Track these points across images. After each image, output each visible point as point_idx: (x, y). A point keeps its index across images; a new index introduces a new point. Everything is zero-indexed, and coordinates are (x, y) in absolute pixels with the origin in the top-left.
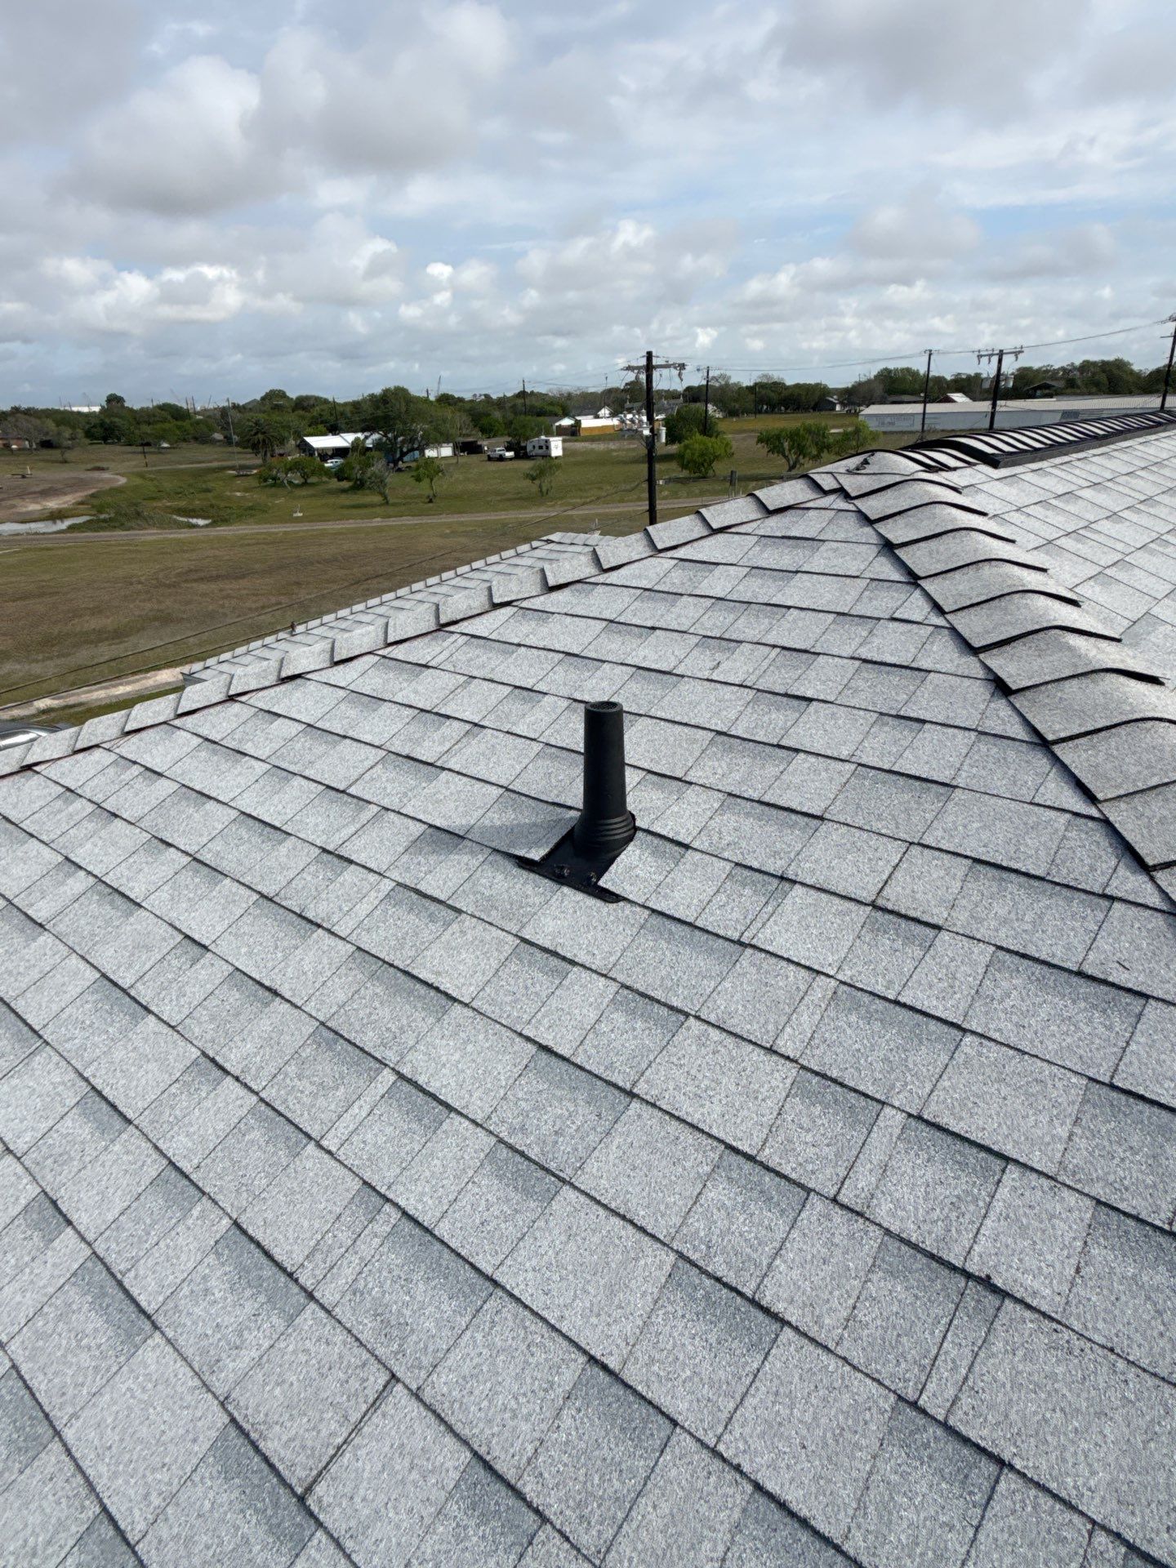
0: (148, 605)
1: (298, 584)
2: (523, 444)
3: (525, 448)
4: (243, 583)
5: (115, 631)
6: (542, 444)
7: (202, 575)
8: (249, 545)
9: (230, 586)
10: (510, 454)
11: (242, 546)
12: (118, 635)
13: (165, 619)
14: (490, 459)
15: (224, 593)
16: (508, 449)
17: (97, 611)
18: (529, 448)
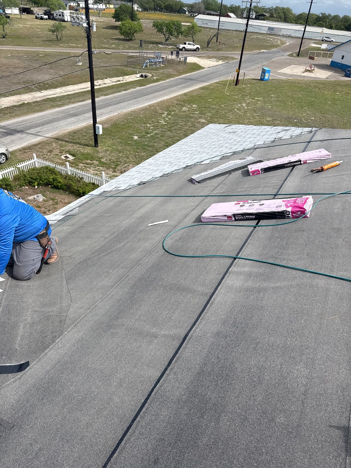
2: (52, 13)
3: (53, 15)
6: (61, 14)
10: (46, 17)
14: (36, 18)
16: (45, 14)
18: (55, 15)
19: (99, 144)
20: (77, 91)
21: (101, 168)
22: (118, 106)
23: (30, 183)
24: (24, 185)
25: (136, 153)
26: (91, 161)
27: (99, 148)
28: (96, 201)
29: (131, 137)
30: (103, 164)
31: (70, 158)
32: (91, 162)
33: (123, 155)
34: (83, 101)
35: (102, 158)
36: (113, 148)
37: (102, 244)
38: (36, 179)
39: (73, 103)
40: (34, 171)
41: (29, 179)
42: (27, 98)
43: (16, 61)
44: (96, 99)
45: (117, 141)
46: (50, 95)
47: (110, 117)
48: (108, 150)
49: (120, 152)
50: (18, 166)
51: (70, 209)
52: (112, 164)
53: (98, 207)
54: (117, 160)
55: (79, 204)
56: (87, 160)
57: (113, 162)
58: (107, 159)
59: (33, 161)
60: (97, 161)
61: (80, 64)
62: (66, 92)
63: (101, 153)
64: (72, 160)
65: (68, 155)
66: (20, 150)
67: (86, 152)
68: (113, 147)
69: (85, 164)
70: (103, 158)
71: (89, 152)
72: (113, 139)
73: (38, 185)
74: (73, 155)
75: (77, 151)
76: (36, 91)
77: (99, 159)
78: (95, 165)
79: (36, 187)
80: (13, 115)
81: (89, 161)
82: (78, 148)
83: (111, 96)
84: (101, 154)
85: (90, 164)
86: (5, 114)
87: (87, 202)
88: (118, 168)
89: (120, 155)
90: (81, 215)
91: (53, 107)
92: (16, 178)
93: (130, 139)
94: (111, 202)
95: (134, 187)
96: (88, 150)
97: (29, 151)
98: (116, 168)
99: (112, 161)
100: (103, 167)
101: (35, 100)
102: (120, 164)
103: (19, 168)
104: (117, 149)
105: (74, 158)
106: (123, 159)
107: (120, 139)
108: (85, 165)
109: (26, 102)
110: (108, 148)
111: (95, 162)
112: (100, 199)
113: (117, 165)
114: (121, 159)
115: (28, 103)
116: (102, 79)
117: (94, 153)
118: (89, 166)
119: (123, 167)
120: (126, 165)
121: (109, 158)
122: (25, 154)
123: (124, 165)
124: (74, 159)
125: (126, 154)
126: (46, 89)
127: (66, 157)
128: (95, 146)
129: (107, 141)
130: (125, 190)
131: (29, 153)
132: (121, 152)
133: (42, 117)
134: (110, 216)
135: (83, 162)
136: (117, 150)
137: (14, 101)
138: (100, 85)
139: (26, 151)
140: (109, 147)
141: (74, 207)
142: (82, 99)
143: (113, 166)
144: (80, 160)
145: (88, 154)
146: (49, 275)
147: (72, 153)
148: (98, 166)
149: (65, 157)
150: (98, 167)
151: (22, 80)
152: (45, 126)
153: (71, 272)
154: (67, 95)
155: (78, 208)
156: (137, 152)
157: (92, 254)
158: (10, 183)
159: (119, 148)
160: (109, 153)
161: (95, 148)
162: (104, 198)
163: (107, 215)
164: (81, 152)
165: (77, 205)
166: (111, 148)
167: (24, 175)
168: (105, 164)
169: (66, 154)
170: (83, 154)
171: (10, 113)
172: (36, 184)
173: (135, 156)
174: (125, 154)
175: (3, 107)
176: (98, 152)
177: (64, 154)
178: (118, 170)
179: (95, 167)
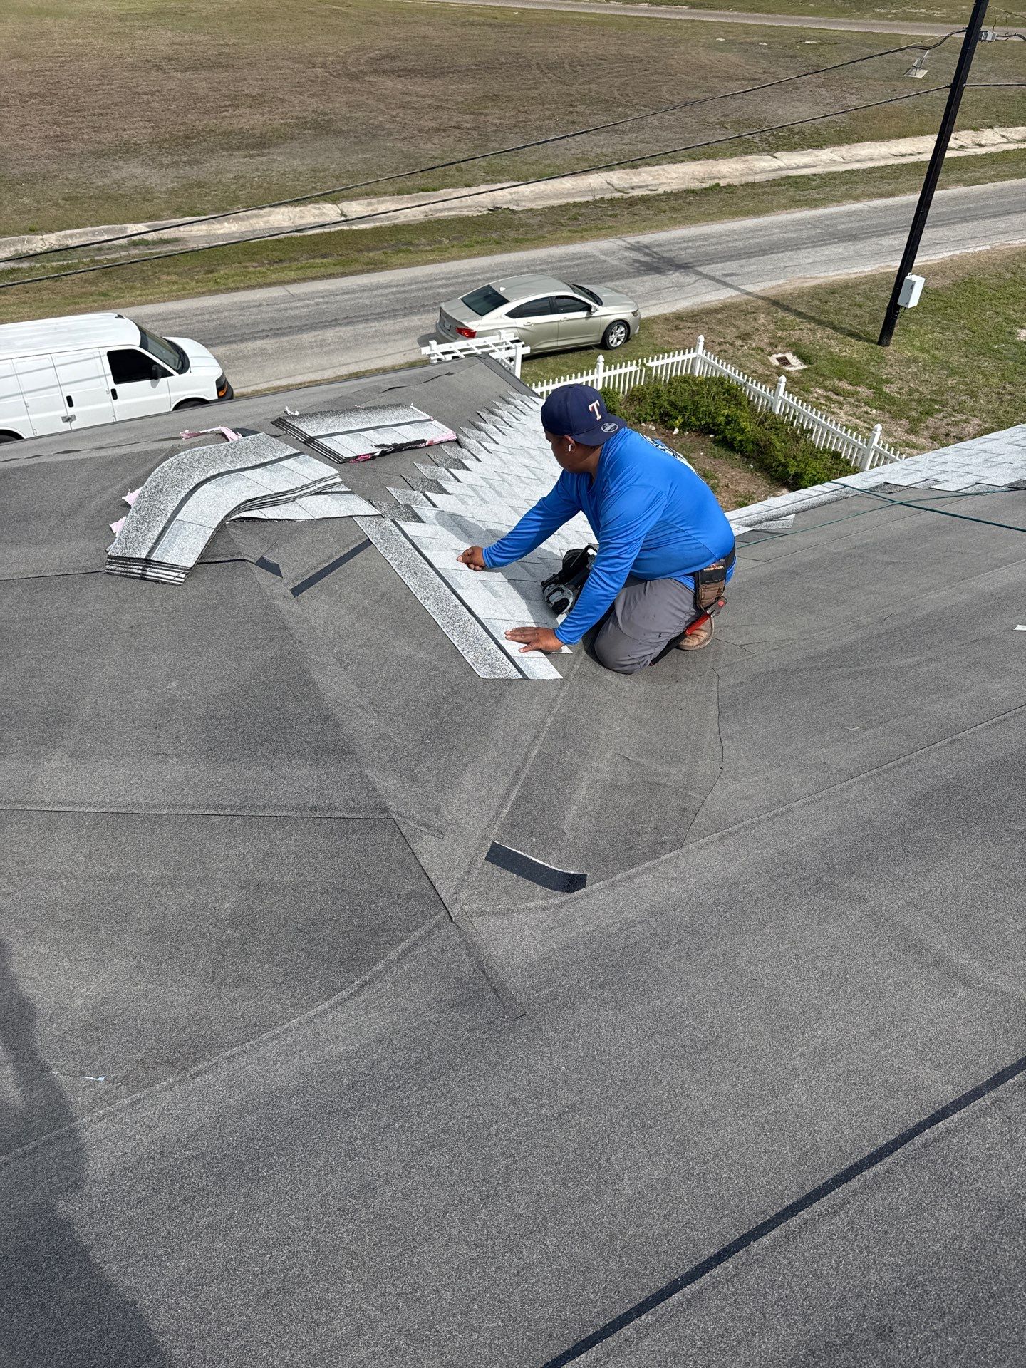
0: (314, 103)
1: (496, 98)
4: (436, 86)
5: (262, 136)
7: (395, 65)
8: (472, 24)
9: (417, 87)
11: (464, 25)
12: (260, 142)
13: (322, 127)
15: (406, 99)
17: (258, 101)
19: (894, 338)
20: (882, 163)
21: (874, 411)
22: (1001, 223)
23: (664, 419)
24: (649, 418)
25: (1008, 387)
26: (850, 384)
27: (890, 351)
28: (855, 508)
29: (1009, 330)
30: (883, 401)
31: (792, 366)
32: (849, 387)
33: (959, 383)
34: (891, 194)
35: (887, 381)
36: (934, 356)
37: (845, 640)
38: (682, 410)
39: (856, 198)
40: (685, 386)
41: (666, 404)
42: (730, 170)
43: (732, 57)
44: (937, 194)
45: (957, 336)
46: (798, 167)
47: (960, 256)
48: (916, 361)
49: (954, 372)
50: (650, 364)
51: (770, 514)
52: (914, 405)
53: (855, 528)
54: (934, 396)
55: (799, 506)
56: (840, 380)
57: (919, 402)
58: (901, 389)
59: (693, 355)
60: (869, 387)
61: (920, 74)
62: (846, 161)
63: (891, 366)
64: (796, 371)
65: (789, 356)
66: (667, 319)
67: (845, 356)
68: (936, 352)
69: (830, 390)
70: (893, 383)
71: (855, 356)
72: (944, 329)
73: (683, 427)
74: (804, 359)
75: (820, 349)
76: (760, 151)
77: (877, 386)
78: (858, 400)
79: (676, 431)
80: (679, 215)
81: (845, 385)
82: (825, 340)
83: (990, 186)
84: (889, 369)
85: (846, 394)
86: (660, 211)
87: (824, 504)
88: (930, 422)
89: (950, 382)
90: (799, 539)
91: (794, 204)
92: (635, 396)
93: (1001, 337)
94: (901, 523)
95: (992, 491)
96: (855, 351)
97: (689, 324)
98: (921, 421)
99: (916, 396)
100: (881, 409)
101: (750, 179)
102: (940, 411)
103: (651, 369)
104: (946, 362)
105: (805, 367)
106: (954, 397)
107: (967, 331)
108: (829, 394)
109: (723, 183)
110: (918, 353)
111: (861, 389)
112: (868, 503)
113: (929, 413)
114: (947, 396)
115: (729, 186)
116: (975, 129)
117: (868, 364)
118: (842, 399)
119: (945, 421)
120: (959, 417)
121: (912, 385)
122: (676, 333)
123: (951, 415)
124: (805, 369)
125: (973, 381)
126: (791, 147)
127: (784, 361)
128: (880, 343)
129: (922, 332)
130: (956, 495)
131: (688, 331)
132: (958, 373)
133: (754, 231)
134: (887, 564)
135: (827, 383)
136: (946, 365)
137: (693, 178)
138: (961, 147)
139: (682, 324)
140: (923, 350)
141: (782, 510)
142: (889, 188)
143: (914, 413)
144: (820, 375)
145: (850, 363)
146: (676, 679)
147: (804, 351)
148: (866, 404)
149: (779, 359)
150: (867, 408)
151: (733, 118)
152: (753, 260)
153: (737, 690)
154: (848, 171)
155: (793, 516)
156: (1010, 384)
157: (807, 659)
158: (617, 406)
159: (955, 360)
160: (916, 370)
161: (878, 347)
162: (882, 504)
163: (880, 557)
164: (831, 353)
165: (793, 507)
166: (926, 356)
167: (658, 391)
168: (893, 402)
169: (784, 352)
170: (834, 360)
171: (673, 209)
172: (677, 423)
173: (999, 394)
174: (968, 381)
175: (661, 191)
176: (881, 360)
177: (780, 352)
178: (927, 428)
179: (857, 407)
